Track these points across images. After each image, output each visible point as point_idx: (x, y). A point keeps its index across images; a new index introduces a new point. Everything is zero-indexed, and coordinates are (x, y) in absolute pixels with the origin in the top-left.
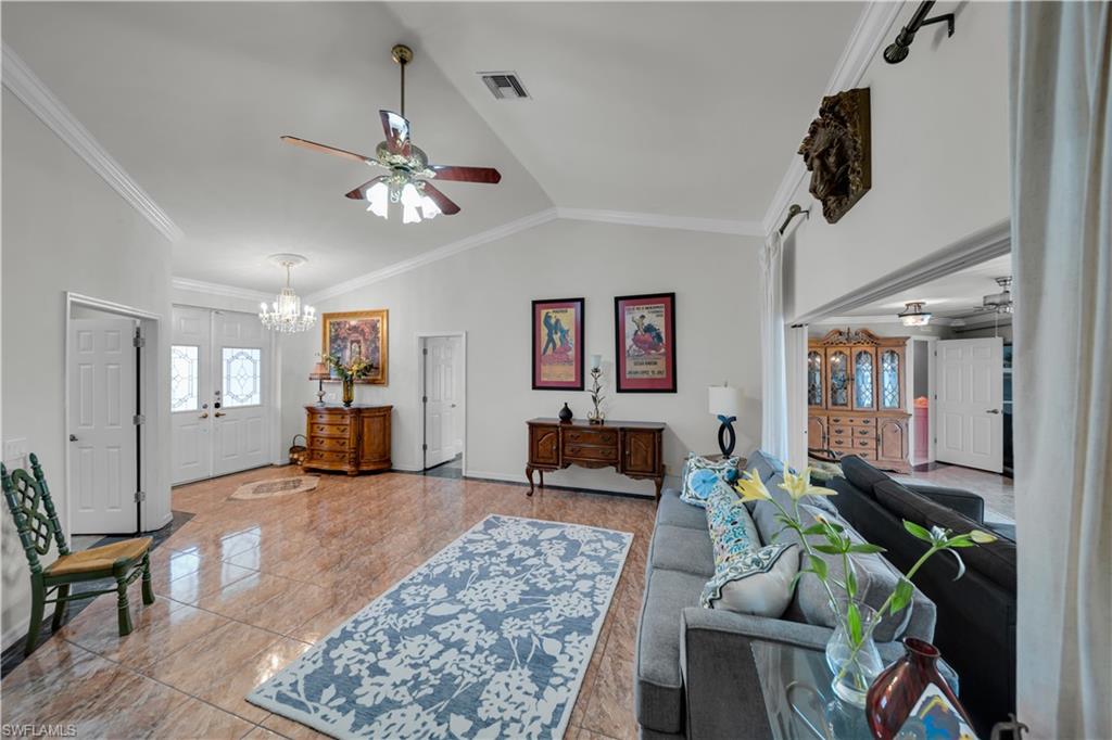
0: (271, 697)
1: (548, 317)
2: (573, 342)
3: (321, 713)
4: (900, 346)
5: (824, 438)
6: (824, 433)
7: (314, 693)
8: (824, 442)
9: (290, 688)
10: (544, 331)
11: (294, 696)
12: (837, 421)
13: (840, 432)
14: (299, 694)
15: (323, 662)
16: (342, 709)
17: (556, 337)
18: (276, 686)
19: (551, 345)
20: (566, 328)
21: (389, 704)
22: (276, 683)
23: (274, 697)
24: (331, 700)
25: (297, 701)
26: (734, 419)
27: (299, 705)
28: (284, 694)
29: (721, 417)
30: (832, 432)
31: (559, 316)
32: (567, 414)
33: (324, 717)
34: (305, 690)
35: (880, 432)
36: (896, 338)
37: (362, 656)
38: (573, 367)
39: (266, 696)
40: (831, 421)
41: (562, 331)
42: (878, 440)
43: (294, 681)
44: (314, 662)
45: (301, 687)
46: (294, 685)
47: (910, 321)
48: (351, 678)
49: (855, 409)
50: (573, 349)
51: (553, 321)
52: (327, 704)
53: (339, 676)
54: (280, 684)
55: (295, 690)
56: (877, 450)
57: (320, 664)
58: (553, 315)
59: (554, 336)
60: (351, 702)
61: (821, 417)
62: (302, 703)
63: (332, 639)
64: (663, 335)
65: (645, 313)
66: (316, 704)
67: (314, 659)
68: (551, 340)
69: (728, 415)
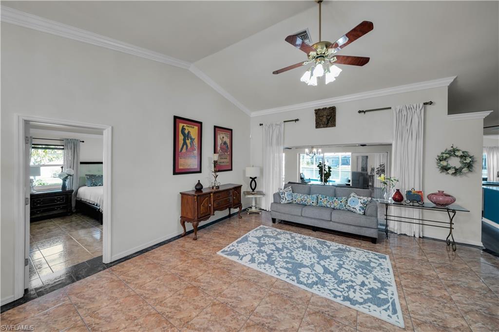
0: (397, 316)
1: (183, 129)
2: (197, 146)
3: (392, 296)
7: (386, 301)
9: (388, 311)
10: (181, 137)
11: (391, 308)
14: (389, 307)
15: (367, 303)
16: (386, 290)
17: (188, 142)
18: (391, 317)
19: (185, 146)
20: (193, 137)
21: (375, 278)
22: (389, 318)
23: (396, 315)
24: (384, 295)
25: (392, 305)
26: (256, 178)
27: (393, 304)
28: (392, 311)
29: (251, 178)
31: (190, 129)
32: (199, 187)
33: (393, 294)
34: (385, 305)
37: (358, 290)
38: (197, 160)
39: (398, 318)
41: (191, 139)
43: (384, 311)
44: (370, 306)
45: (385, 307)
46: (386, 310)
48: (371, 291)
50: (197, 150)
51: (186, 132)
52: (387, 295)
53: (373, 295)
54: (389, 316)
55: (388, 308)
57: (369, 304)
58: (187, 128)
59: (187, 141)
60: (382, 289)
62: (392, 304)
63: (352, 304)
64: (229, 146)
65: (224, 136)
66: (389, 299)
67: (368, 307)
68: (185, 143)
69: (253, 176)
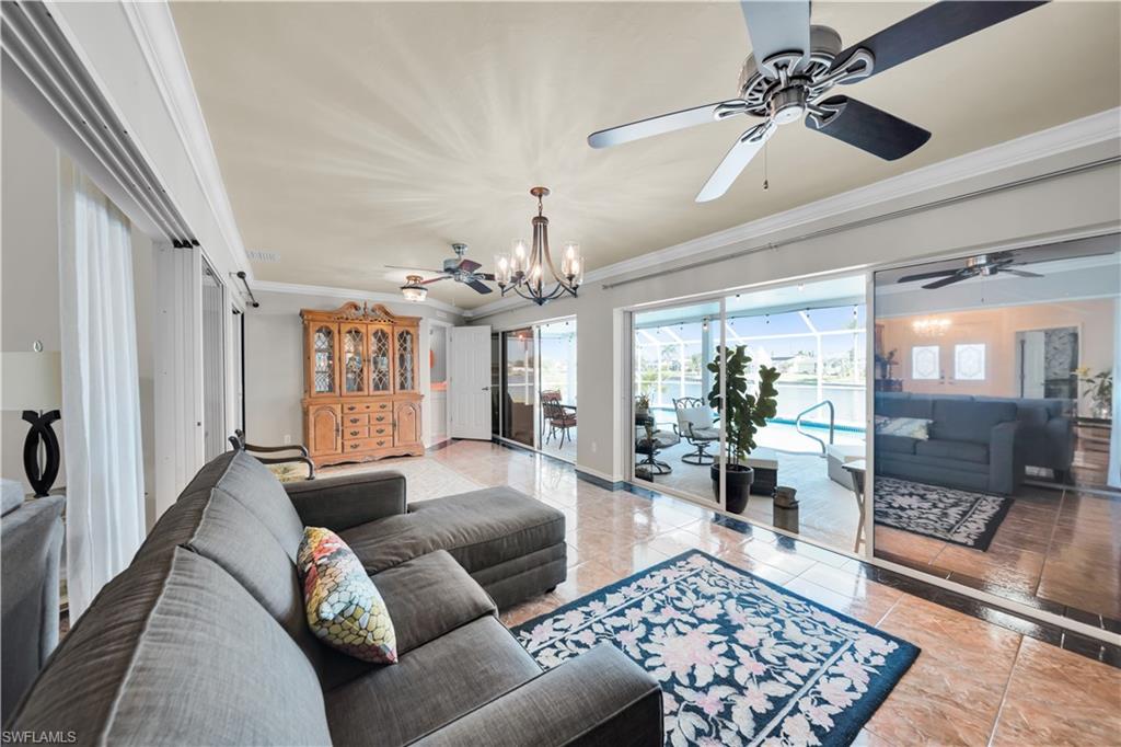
4: (414, 326)
5: (338, 430)
6: (337, 424)
8: (337, 435)
12: (351, 409)
13: (355, 421)
26: (56, 415)
29: (29, 416)
30: (347, 423)
35: (396, 416)
36: (411, 318)
40: (346, 411)
42: (394, 425)
47: (410, 295)
49: (371, 393)
56: (393, 436)
61: (333, 406)
69: (42, 408)
